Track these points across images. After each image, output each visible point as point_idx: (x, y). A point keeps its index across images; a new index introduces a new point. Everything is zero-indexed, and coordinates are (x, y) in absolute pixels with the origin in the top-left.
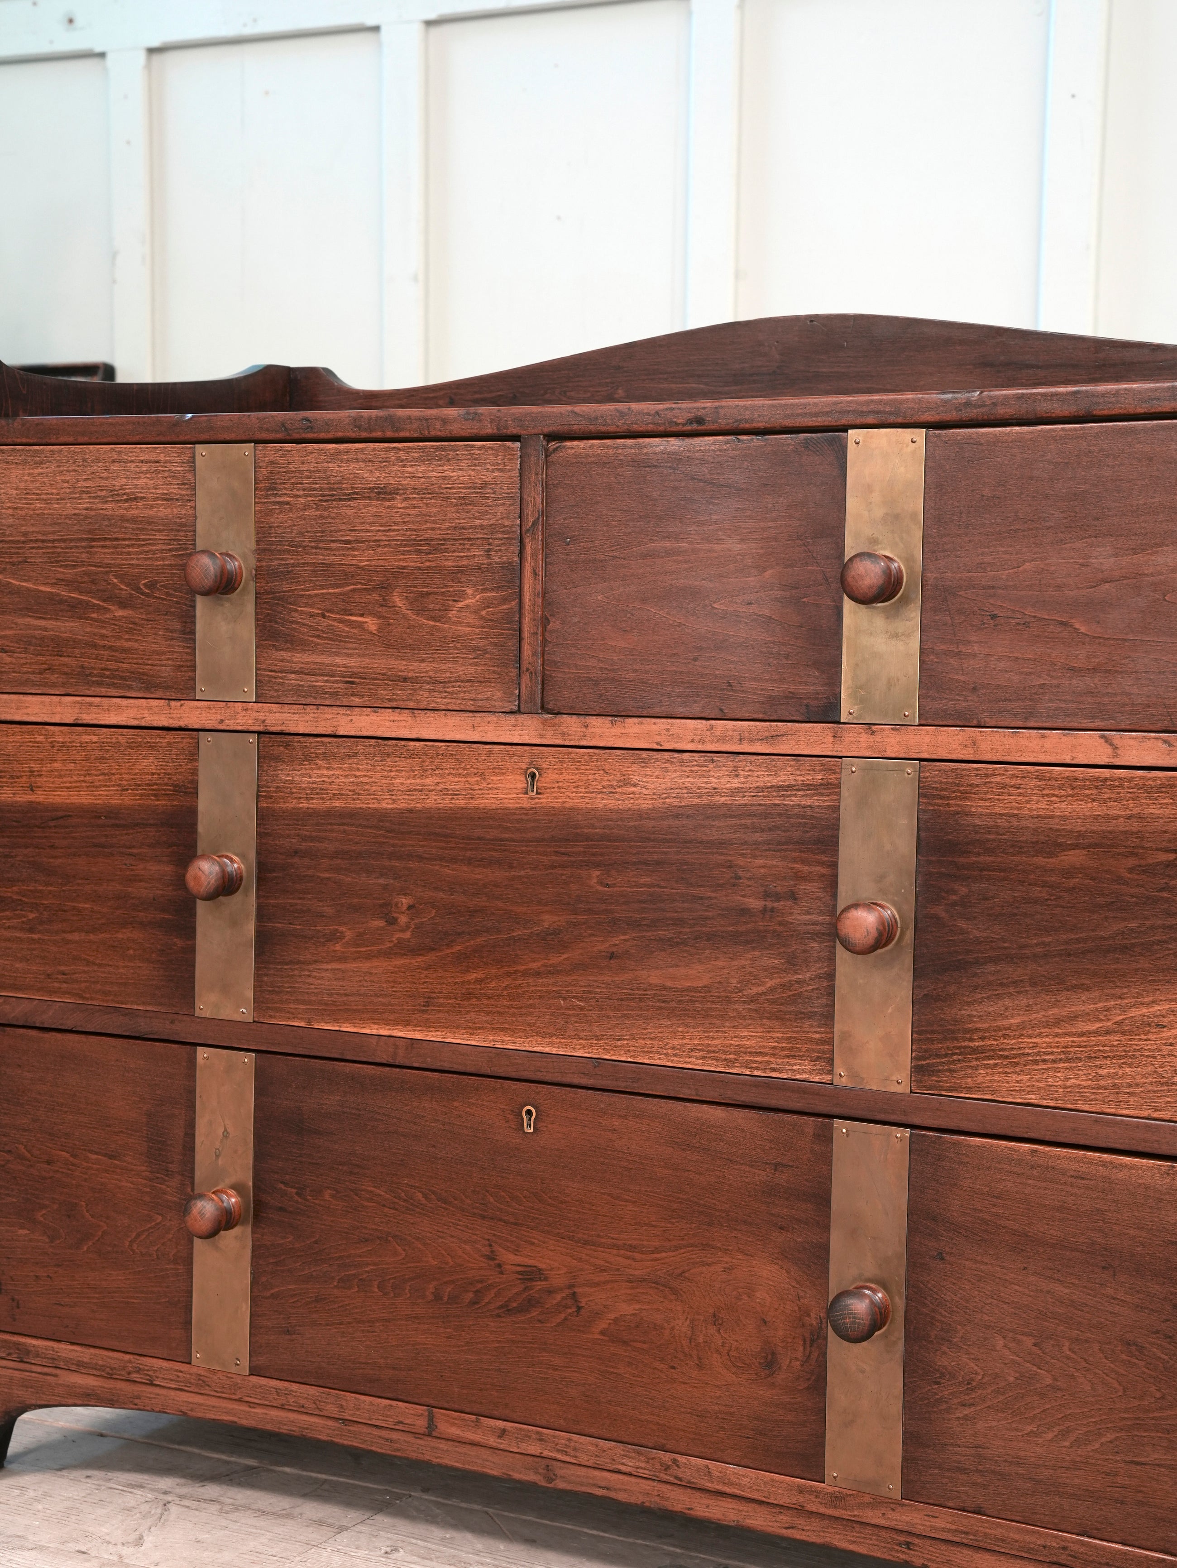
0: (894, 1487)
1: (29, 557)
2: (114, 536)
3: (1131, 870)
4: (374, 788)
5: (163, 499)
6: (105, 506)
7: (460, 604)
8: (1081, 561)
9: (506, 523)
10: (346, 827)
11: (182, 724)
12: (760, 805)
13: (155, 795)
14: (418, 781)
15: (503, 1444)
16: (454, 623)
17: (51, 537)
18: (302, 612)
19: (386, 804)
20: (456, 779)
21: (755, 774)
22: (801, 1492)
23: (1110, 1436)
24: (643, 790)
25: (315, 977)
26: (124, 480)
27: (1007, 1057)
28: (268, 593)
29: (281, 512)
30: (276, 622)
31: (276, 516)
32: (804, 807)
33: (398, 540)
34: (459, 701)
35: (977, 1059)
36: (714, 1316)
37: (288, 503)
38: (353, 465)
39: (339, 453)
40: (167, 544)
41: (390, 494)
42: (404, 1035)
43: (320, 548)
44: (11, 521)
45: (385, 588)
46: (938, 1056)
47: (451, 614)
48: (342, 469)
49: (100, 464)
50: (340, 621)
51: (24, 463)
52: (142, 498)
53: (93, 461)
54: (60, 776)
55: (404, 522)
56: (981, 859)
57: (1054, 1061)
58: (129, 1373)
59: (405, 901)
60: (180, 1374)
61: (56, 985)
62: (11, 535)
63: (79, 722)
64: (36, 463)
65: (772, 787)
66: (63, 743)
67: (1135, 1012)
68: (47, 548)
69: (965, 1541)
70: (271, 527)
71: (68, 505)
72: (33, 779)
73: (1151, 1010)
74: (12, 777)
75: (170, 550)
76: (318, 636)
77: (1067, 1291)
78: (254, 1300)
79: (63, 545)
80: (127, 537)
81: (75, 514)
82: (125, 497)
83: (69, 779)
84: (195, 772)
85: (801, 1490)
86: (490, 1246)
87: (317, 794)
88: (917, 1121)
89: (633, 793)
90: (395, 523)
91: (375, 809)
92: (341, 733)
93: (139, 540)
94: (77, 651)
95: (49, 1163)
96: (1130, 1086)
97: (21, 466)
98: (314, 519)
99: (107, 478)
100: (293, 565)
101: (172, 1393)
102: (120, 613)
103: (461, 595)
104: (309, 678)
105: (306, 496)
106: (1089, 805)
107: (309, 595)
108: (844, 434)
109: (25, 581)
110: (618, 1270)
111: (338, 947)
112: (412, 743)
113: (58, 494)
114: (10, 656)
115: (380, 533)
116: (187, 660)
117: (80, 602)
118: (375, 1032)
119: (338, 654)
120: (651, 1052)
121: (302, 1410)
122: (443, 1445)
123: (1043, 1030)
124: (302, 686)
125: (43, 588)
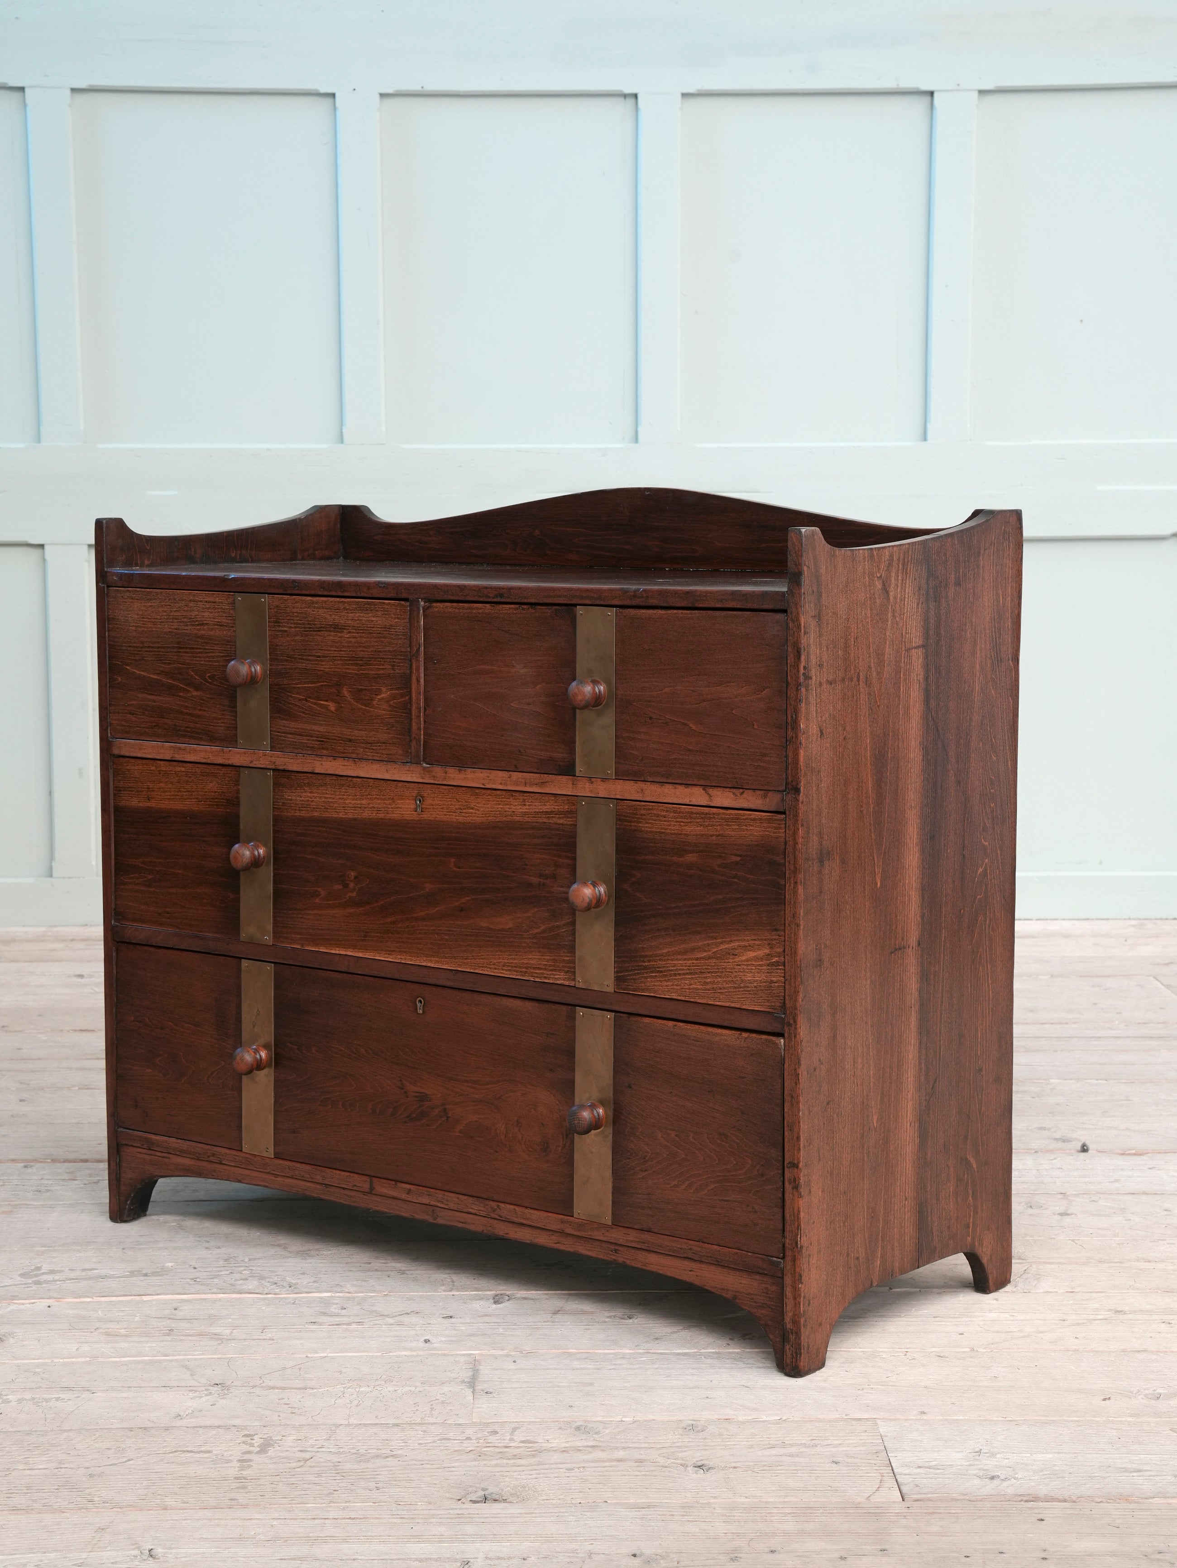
0: (608, 1220)
1: (144, 657)
2: (192, 646)
3: (719, 866)
4: (335, 805)
5: (218, 625)
6: (186, 628)
7: (379, 697)
8: (692, 689)
9: (403, 650)
10: (321, 829)
11: (230, 762)
12: (537, 822)
13: (217, 805)
14: (359, 802)
15: (409, 1198)
16: (376, 708)
17: (157, 645)
18: (295, 698)
19: (342, 815)
20: (379, 802)
21: (534, 804)
22: (562, 1223)
23: (712, 1186)
24: (477, 812)
25: (305, 918)
26: (197, 613)
27: (661, 972)
28: (276, 685)
29: (282, 637)
30: (281, 703)
31: (279, 639)
32: (559, 824)
33: (345, 657)
34: (379, 755)
35: (647, 973)
36: (517, 1122)
37: (286, 631)
38: (320, 610)
39: (313, 602)
40: (221, 653)
41: (341, 629)
42: (353, 955)
43: (303, 659)
44: (134, 634)
45: (339, 685)
46: (627, 971)
47: (375, 703)
48: (314, 613)
49: (183, 602)
50: (315, 704)
51: (142, 598)
52: (207, 624)
53: (179, 599)
54: (164, 792)
55: (349, 646)
56: (647, 857)
57: (684, 974)
58: (209, 1157)
59: (353, 874)
60: (236, 1157)
61: (164, 920)
62: (135, 643)
63: (174, 759)
64: (148, 600)
65: (543, 812)
66: (165, 771)
67: (722, 947)
68: (154, 651)
69: (643, 1247)
70: (277, 645)
71: (166, 626)
72: (149, 793)
73: (730, 946)
74: (138, 791)
75: (222, 656)
76: (304, 713)
77: (691, 1105)
78: (276, 1113)
79: (163, 650)
80: (199, 647)
81: (169, 632)
82: (197, 623)
83: (169, 794)
84: (238, 792)
85: (562, 1222)
86: (401, 1081)
87: (305, 807)
88: (617, 1008)
89: (472, 813)
90: (344, 647)
91: (336, 818)
92: (317, 772)
93: (205, 649)
94: (172, 715)
95: (162, 1029)
96: (721, 989)
97: (139, 601)
98: (300, 642)
99: (187, 611)
100: (289, 669)
101: (232, 1168)
102: (195, 693)
103: (380, 691)
104: (299, 737)
105: (296, 627)
106: (699, 828)
107: (298, 687)
108: (575, 609)
109: (143, 671)
110: (468, 1095)
111: (317, 901)
112: (355, 779)
113: (160, 619)
114: (135, 717)
115: (336, 652)
116: (233, 724)
117: (174, 686)
118: (337, 952)
119: (314, 724)
120: (483, 967)
121: (303, 1178)
122: (378, 1199)
123: (678, 957)
124: (295, 742)
125: (152, 676)
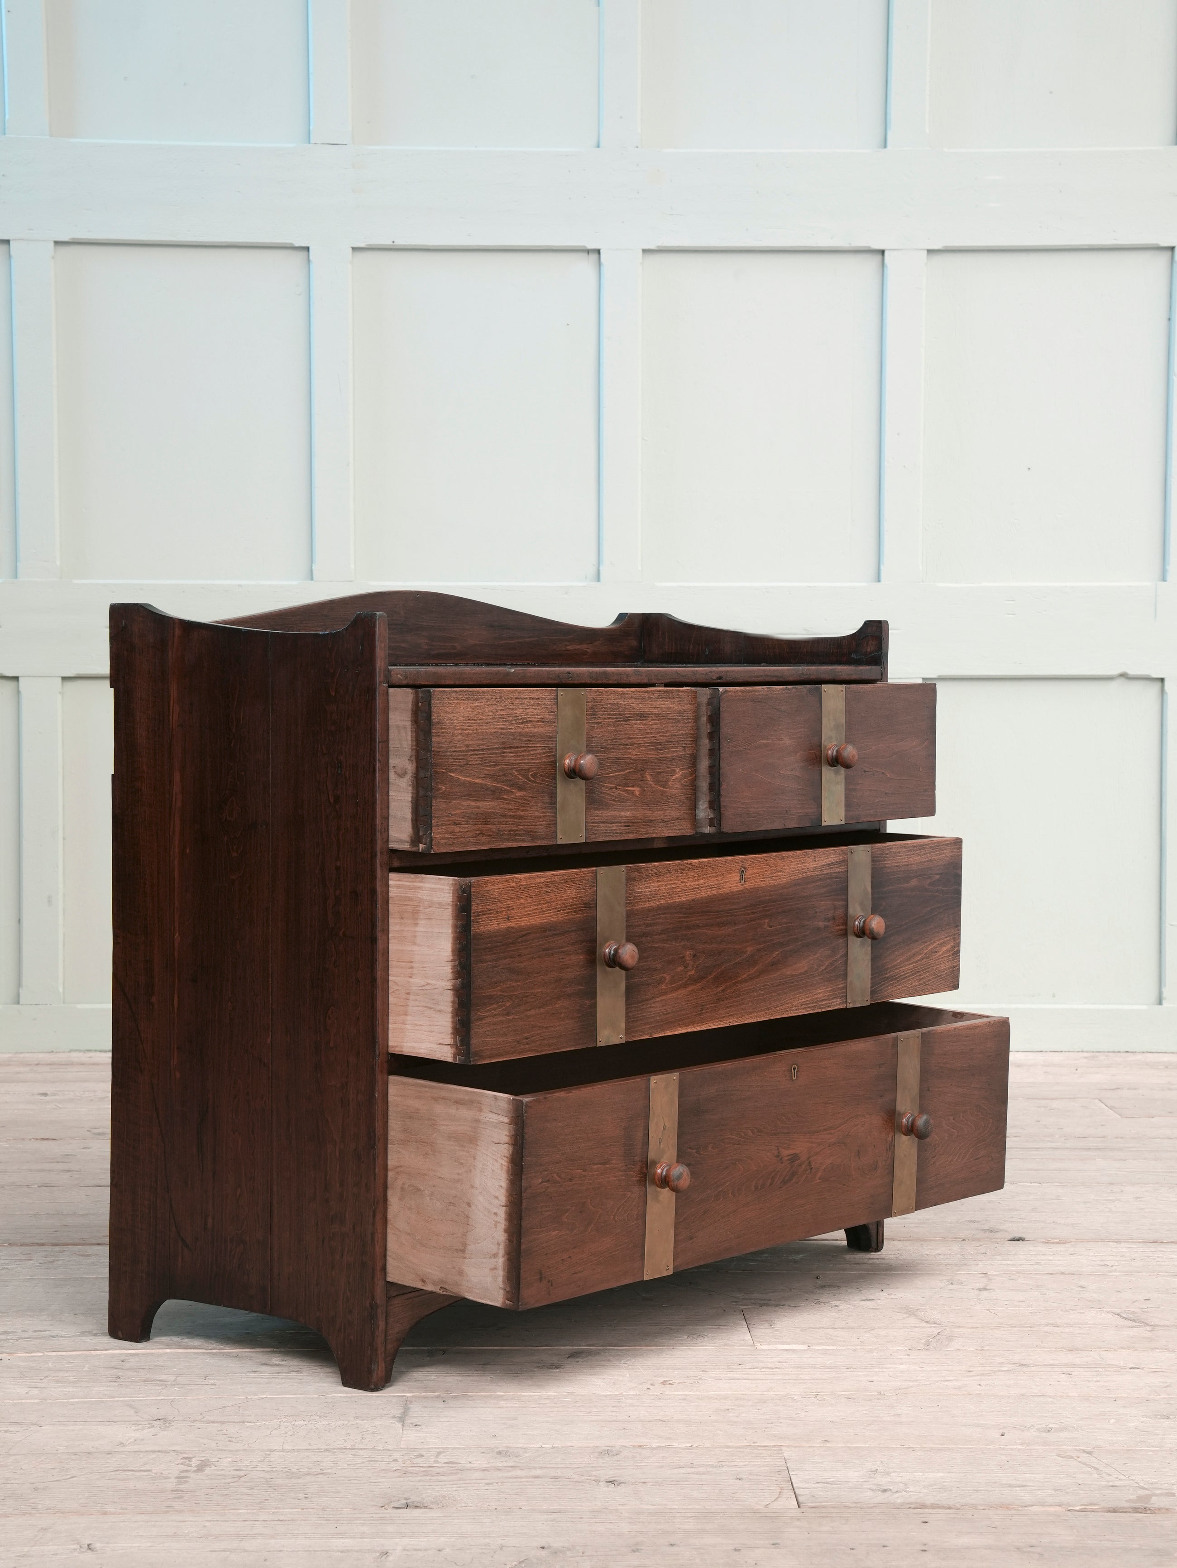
1: (470, 761)
2: (516, 746)
5: (541, 722)
6: (511, 727)
7: (674, 777)
13: (575, 912)
16: (671, 788)
17: (482, 747)
18: (607, 787)
21: (821, 859)
27: (896, 979)
29: (597, 728)
30: (595, 793)
31: (595, 731)
33: (648, 743)
34: (673, 831)
37: (600, 723)
38: (630, 701)
39: (623, 694)
40: (542, 749)
41: (645, 717)
43: (615, 749)
44: (460, 738)
45: (643, 770)
46: (877, 984)
47: (670, 783)
48: (625, 703)
49: (509, 700)
50: (623, 791)
51: (468, 699)
52: (531, 721)
53: (505, 698)
55: (651, 733)
62: (460, 747)
64: (474, 700)
65: (826, 864)
68: (479, 754)
70: (592, 737)
71: (492, 726)
75: (544, 753)
76: (614, 800)
79: (489, 752)
80: (523, 746)
81: (495, 732)
82: (522, 721)
89: (780, 875)
90: (647, 733)
93: (527, 747)
94: (496, 820)
96: (928, 981)
97: (466, 701)
98: (612, 732)
99: (512, 709)
100: (603, 759)
102: (519, 794)
103: (674, 772)
104: (609, 825)
105: (609, 718)
107: (610, 776)
109: (468, 777)
113: (486, 720)
115: (641, 739)
116: (552, 820)
117: (498, 788)
119: (623, 810)
124: (606, 830)
125: (477, 781)
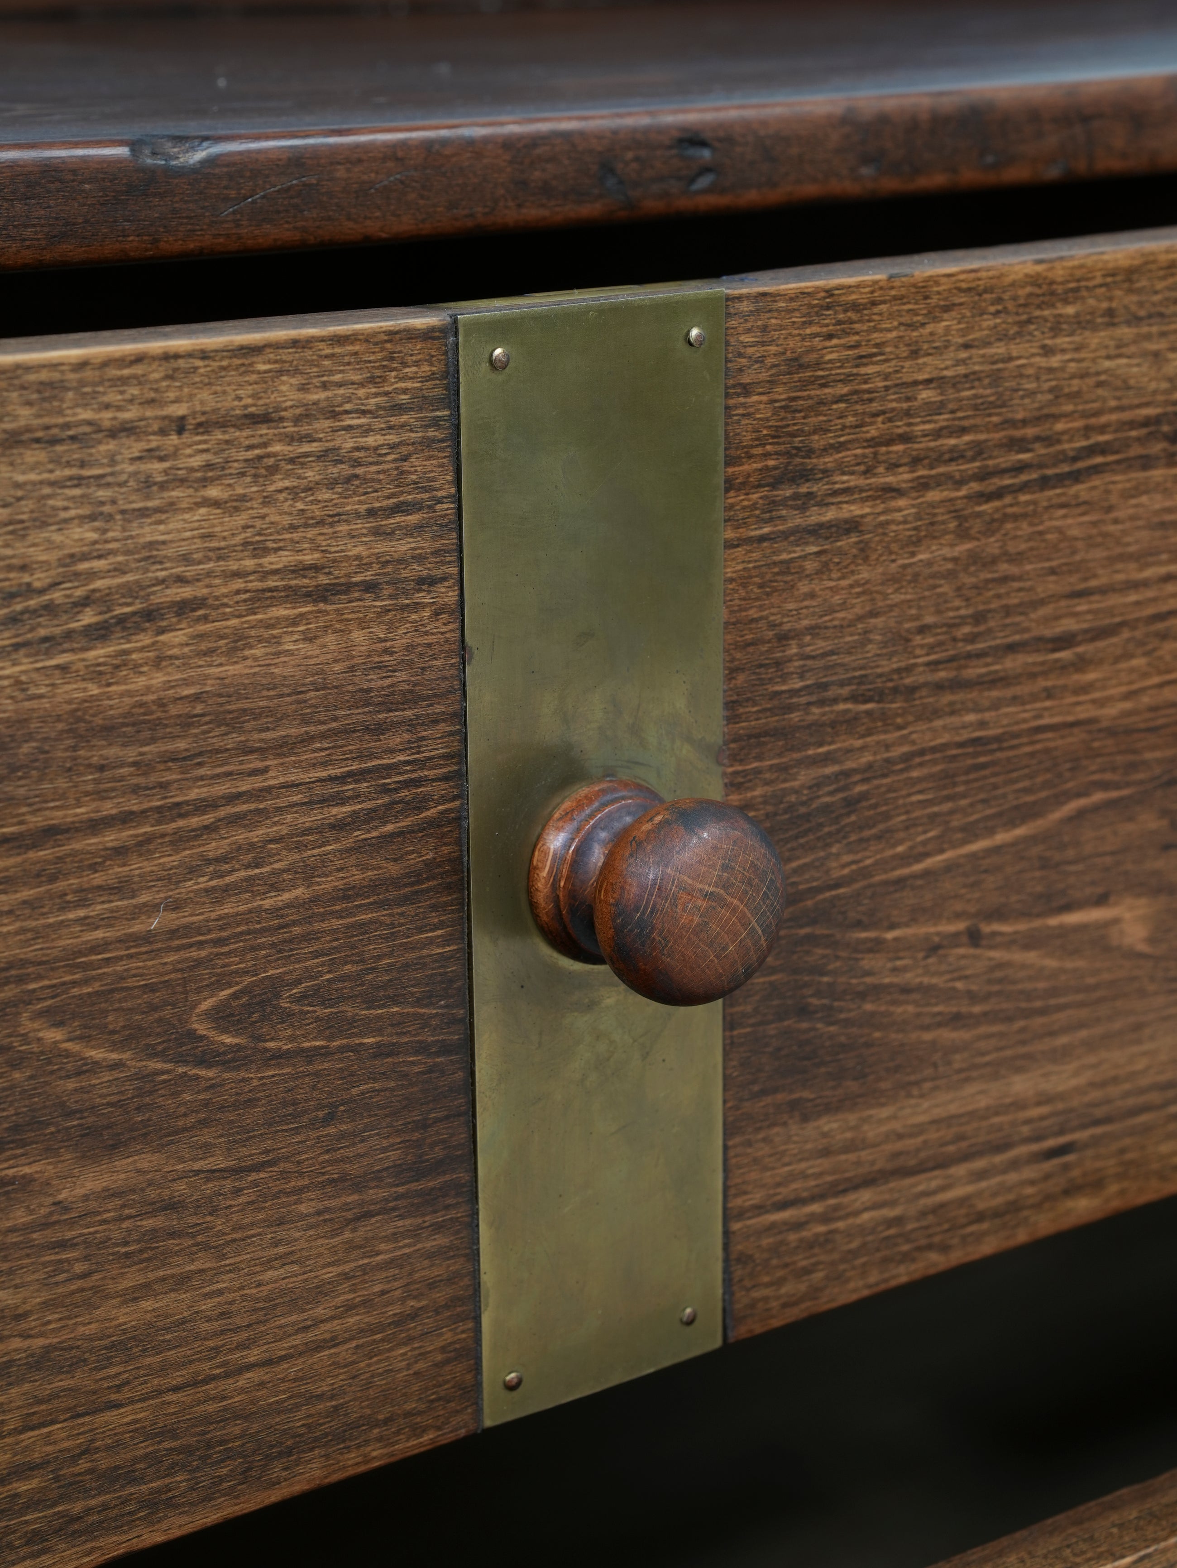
37: (852, 526)
38: (1094, 339)
40: (325, 801)
48: (1055, 361)
52: (183, 608)
70: (783, 638)
80: (109, 808)
98: (950, 575)
100: (868, 772)
105: (923, 485)
